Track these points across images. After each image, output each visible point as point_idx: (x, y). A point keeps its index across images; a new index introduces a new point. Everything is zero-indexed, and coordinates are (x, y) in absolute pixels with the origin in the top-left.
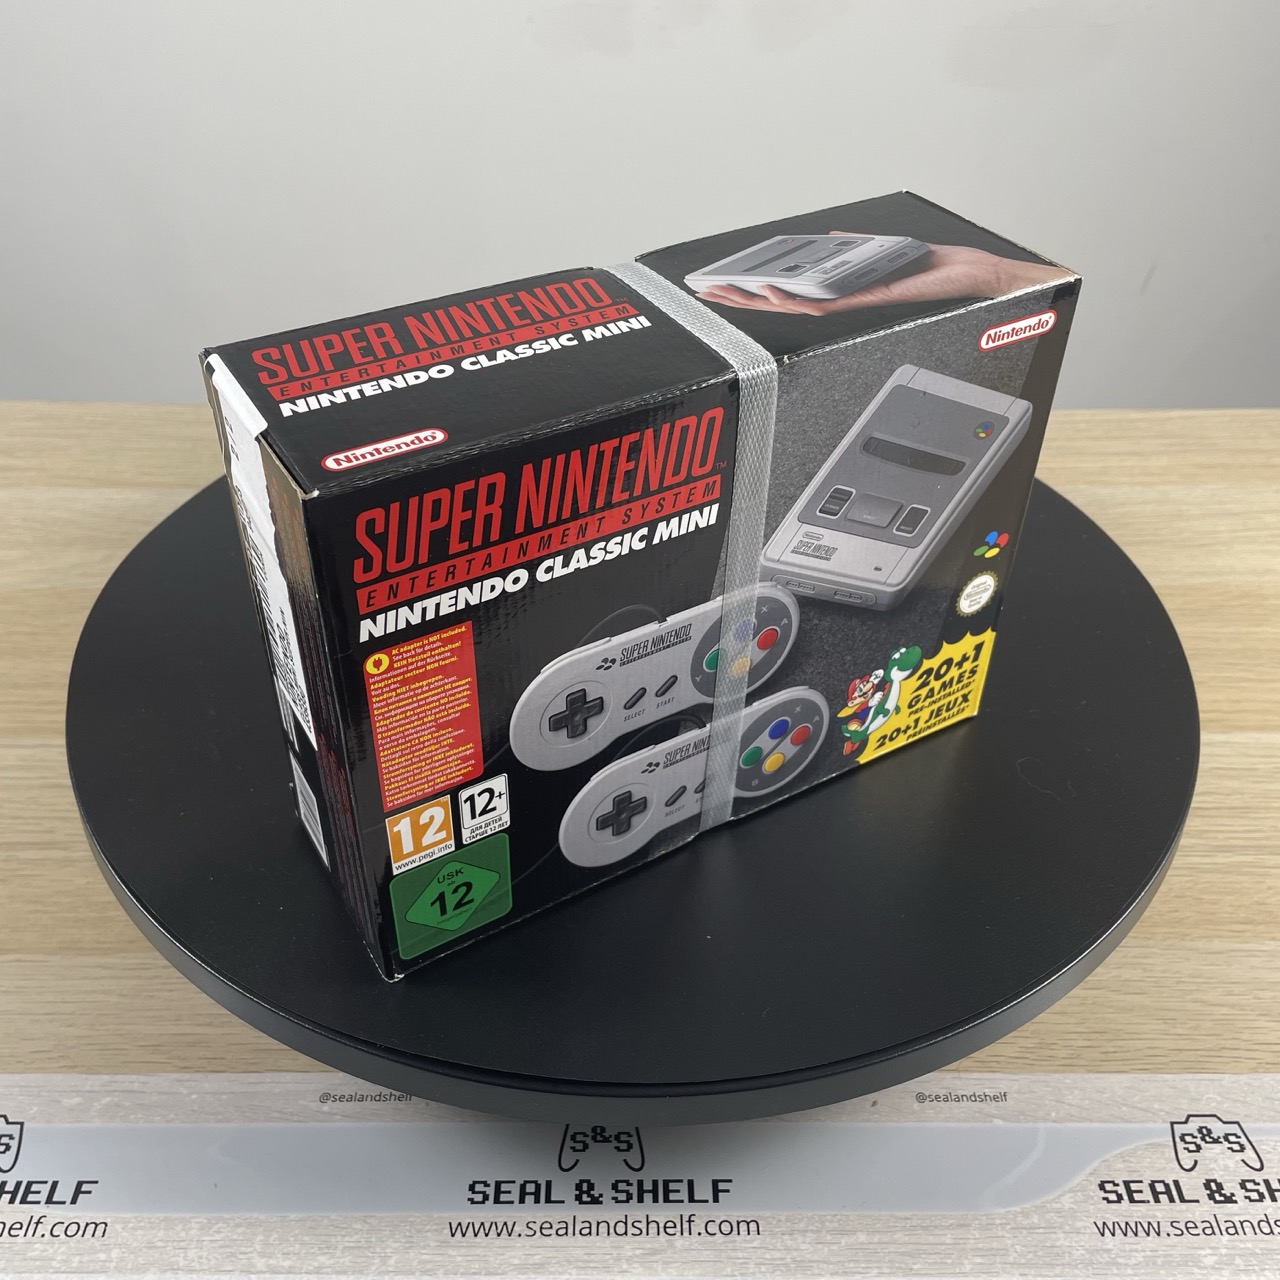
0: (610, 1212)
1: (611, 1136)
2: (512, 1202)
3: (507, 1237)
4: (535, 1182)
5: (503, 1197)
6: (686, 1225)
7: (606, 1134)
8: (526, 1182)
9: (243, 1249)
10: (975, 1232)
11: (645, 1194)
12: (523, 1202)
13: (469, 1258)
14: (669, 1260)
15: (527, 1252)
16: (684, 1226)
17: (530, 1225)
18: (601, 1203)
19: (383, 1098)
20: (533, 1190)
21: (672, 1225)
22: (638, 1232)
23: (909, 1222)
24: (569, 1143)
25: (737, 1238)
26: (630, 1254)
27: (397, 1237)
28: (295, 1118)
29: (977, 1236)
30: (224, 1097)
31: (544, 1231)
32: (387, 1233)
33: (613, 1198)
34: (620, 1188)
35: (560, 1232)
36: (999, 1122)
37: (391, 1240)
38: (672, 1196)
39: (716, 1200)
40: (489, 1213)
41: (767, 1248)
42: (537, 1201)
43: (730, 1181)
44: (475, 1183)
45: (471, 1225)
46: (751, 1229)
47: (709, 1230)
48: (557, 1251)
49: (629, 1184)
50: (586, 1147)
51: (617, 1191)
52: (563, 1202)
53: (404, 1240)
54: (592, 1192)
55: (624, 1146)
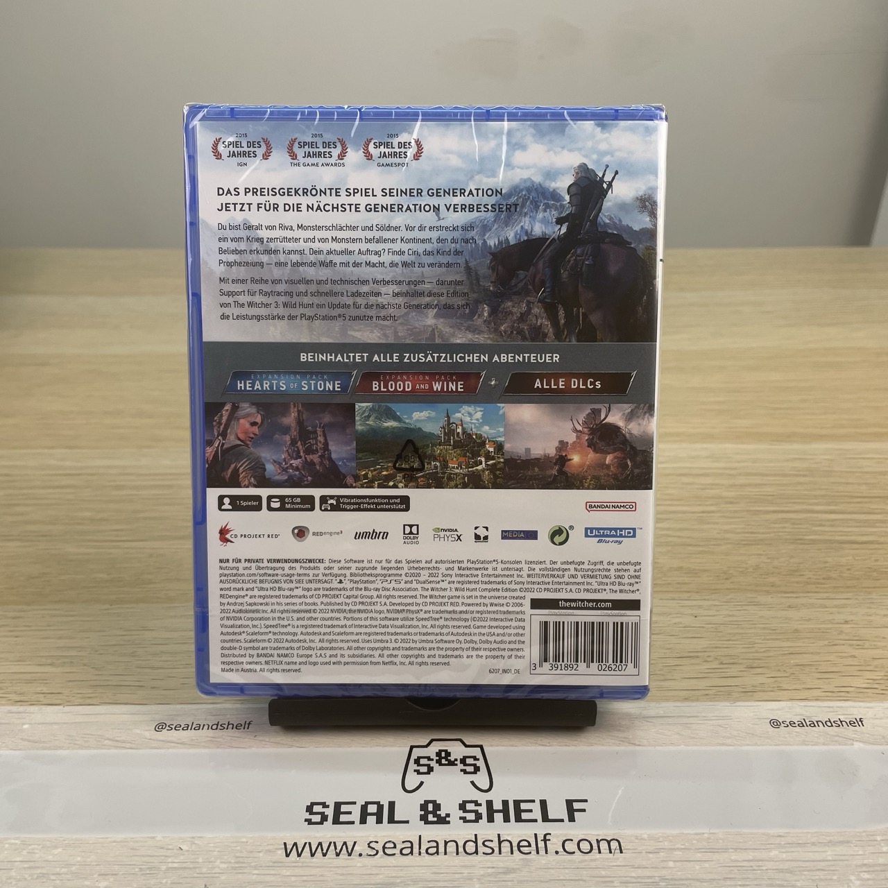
0: (458, 831)
1: (456, 760)
2: (353, 823)
3: (347, 857)
4: (378, 803)
5: (343, 818)
6: (541, 844)
7: (452, 758)
8: (367, 803)
9: (58, 870)
10: (856, 849)
11: (496, 815)
12: (366, 823)
13: (305, 878)
14: (526, 879)
15: (369, 872)
16: (539, 846)
17: (371, 845)
18: (449, 822)
19: (219, 726)
20: (376, 811)
21: (525, 843)
22: (490, 851)
23: (783, 839)
24: (412, 766)
25: (598, 856)
26: (482, 873)
27: (226, 857)
28: (128, 745)
29: (860, 853)
30: (55, 726)
31: (386, 851)
32: (215, 853)
33: (461, 818)
34: (467, 809)
35: (406, 851)
36: (861, 745)
37: (219, 861)
38: (524, 816)
39: (572, 819)
40: (328, 833)
41: (633, 867)
42: (379, 821)
43: (586, 801)
44: (313, 804)
45: (307, 845)
46: (612, 847)
47: (566, 848)
48: (401, 870)
49: (477, 803)
50: (430, 769)
51: (465, 811)
52: (407, 822)
53: (233, 861)
54: (438, 813)
55: (471, 769)
